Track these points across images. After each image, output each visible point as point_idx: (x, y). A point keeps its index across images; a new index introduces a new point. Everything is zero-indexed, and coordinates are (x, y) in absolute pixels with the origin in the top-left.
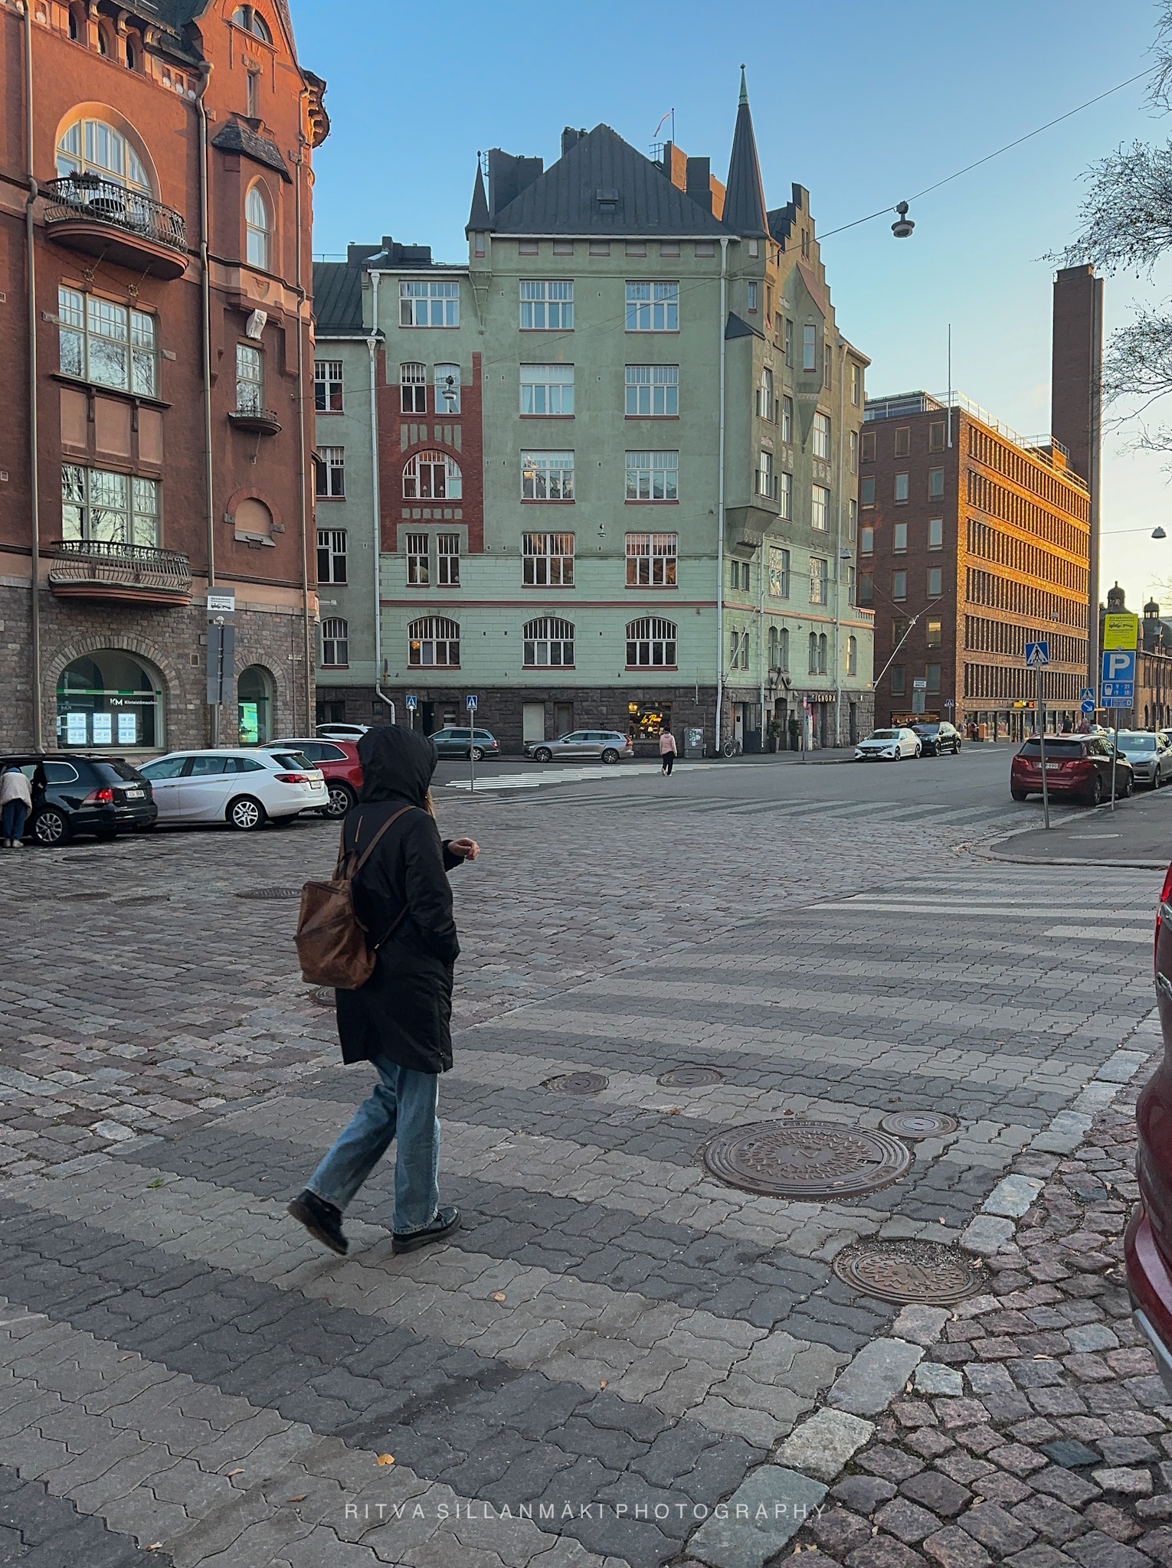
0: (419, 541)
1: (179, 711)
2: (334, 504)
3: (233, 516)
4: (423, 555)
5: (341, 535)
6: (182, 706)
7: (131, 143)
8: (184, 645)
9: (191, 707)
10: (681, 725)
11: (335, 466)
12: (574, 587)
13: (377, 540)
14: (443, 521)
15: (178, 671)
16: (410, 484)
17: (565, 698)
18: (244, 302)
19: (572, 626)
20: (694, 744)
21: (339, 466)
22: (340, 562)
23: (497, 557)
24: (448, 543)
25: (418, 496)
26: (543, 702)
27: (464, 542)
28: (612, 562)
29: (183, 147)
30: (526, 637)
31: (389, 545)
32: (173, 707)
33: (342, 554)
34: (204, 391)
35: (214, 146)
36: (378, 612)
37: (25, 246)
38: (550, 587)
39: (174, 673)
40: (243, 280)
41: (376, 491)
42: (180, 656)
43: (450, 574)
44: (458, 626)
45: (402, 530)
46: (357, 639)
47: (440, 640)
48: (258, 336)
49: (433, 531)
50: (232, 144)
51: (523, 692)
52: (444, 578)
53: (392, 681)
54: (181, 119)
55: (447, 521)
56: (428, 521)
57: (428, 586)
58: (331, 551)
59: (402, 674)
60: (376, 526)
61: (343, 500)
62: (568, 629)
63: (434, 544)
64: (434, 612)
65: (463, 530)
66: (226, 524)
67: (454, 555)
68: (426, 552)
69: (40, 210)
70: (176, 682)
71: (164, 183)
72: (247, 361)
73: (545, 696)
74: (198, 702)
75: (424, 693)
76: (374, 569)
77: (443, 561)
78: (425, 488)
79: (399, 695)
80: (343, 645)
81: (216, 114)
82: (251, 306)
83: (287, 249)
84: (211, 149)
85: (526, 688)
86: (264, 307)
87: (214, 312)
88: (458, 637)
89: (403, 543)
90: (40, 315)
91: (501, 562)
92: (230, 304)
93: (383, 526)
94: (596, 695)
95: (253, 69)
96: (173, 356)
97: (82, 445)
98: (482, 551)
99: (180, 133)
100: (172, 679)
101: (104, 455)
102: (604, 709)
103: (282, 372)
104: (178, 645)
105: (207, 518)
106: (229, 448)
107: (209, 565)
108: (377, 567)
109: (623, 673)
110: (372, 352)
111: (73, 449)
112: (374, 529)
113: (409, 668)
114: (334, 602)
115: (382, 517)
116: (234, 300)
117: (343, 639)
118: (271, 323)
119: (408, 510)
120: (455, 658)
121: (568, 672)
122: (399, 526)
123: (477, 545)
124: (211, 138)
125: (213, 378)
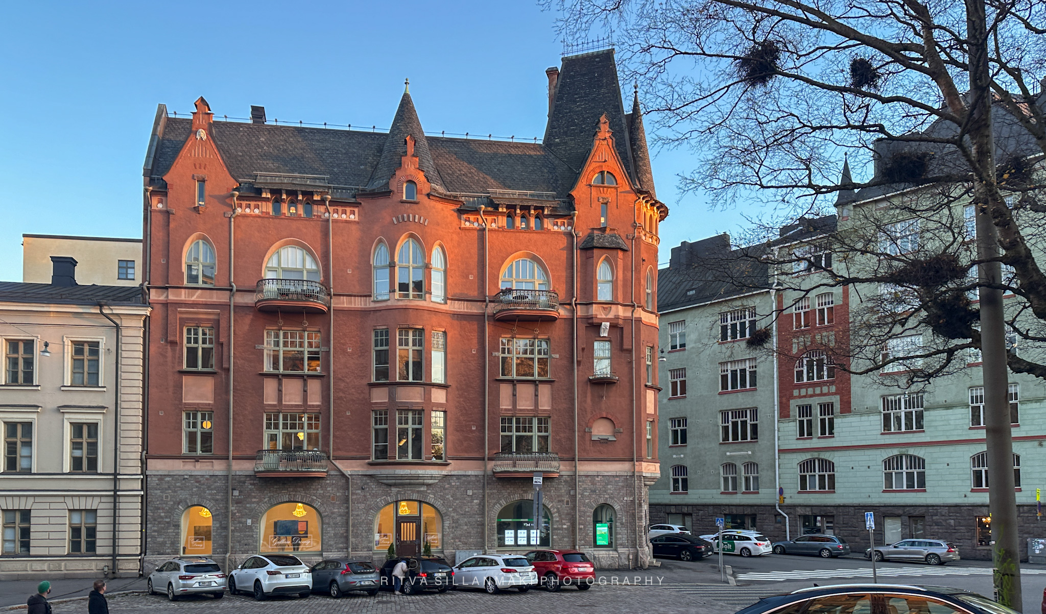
0: (805, 410)
1: (558, 529)
2: (750, 393)
3: (591, 427)
4: (809, 418)
5: (755, 412)
6: (560, 526)
7: (537, 263)
8: (561, 496)
9: (565, 526)
10: (1026, 536)
11: (751, 370)
12: (924, 431)
13: (776, 412)
14: (822, 394)
15: (558, 509)
16: (800, 374)
17: (916, 513)
18: (595, 321)
19: (924, 461)
20: (1037, 552)
21: (754, 369)
22: (755, 428)
23: (861, 414)
24: (827, 408)
25: (805, 380)
26: (899, 516)
27: (837, 407)
28: (958, 411)
29: (564, 255)
30: (886, 469)
31: (784, 414)
32: (555, 527)
33: (755, 422)
34: (573, 370)
35: (581, 249)
36: (777, 457)
37: (484, 326)
38: (905, 433)
39: (555, 510)
40: (595, 310)
41: (775, 382)
42: (559, 501)
43: (828, 429)
44: (833, 464)
45: (793, 404)
46: (764, 475)
47: (821, 473)
48: (606, 335)
49: (815, 402)
50: (589, 245)
51: (882, 509)
52: (823, 432)
53: (788, 501)
54: (563, 242)
55: (825, 395)
56: (811, 396)
57: (811, 438)
58: (748, 421)
59: (793, 496)
60: (776, 403)
61: (756, 390)
62: (919, 462)
63: (817, 411)
64: (816, 455)
65: (836, 400)
66: (586, 432)
67: (831, 416)
68: (810, 416)
69: (491, 308)
70: (557, 514)
71: (553, 276)
72: (602, 349)
73: (901, 512)
74: (569, 524)
75: (808, 509)
76: (774, 430)
77: (823, 421)
78: (811, 374)
79: (792, 511)
80: (756, 479)
81: (581, 234)
82: (600, 321)
83: (625, 285)
84: (579, 251)
85: (885, 506)
86: (607, 320)
87: (580, 330)
88: (833, 471)
89: (794, 411)
90: (490, 354)
91: (864, 418)
92: (589, 323)
93: (781, 403)
94: (945, 511)
95: (605, 201)
96: (557, 356)
97: (510, 407)
98: (850, 411)
99: (562, 249)
100: (555, 513)
101: (521, 410)
102: (952, 522)
103: (622, 349)
104: (558, 496)
105: (574, 431)
106: (589, 395)
107: (575, 455)
108: (776, 428)
109: (969, 494)
110: (773, 297)
111: (506, 410)
112: (774, 405)
113: (799, 493)
114: (750, 453)
115: (781, 397)
116: (590, 321)
117: (756, 475)
118: (613, 326)
119: (797, 391)
120: (832, 486)
121: (920, 494)
122: (792, 402)
123: (846, 408)
124: (579, 245)
125: (579, 363)
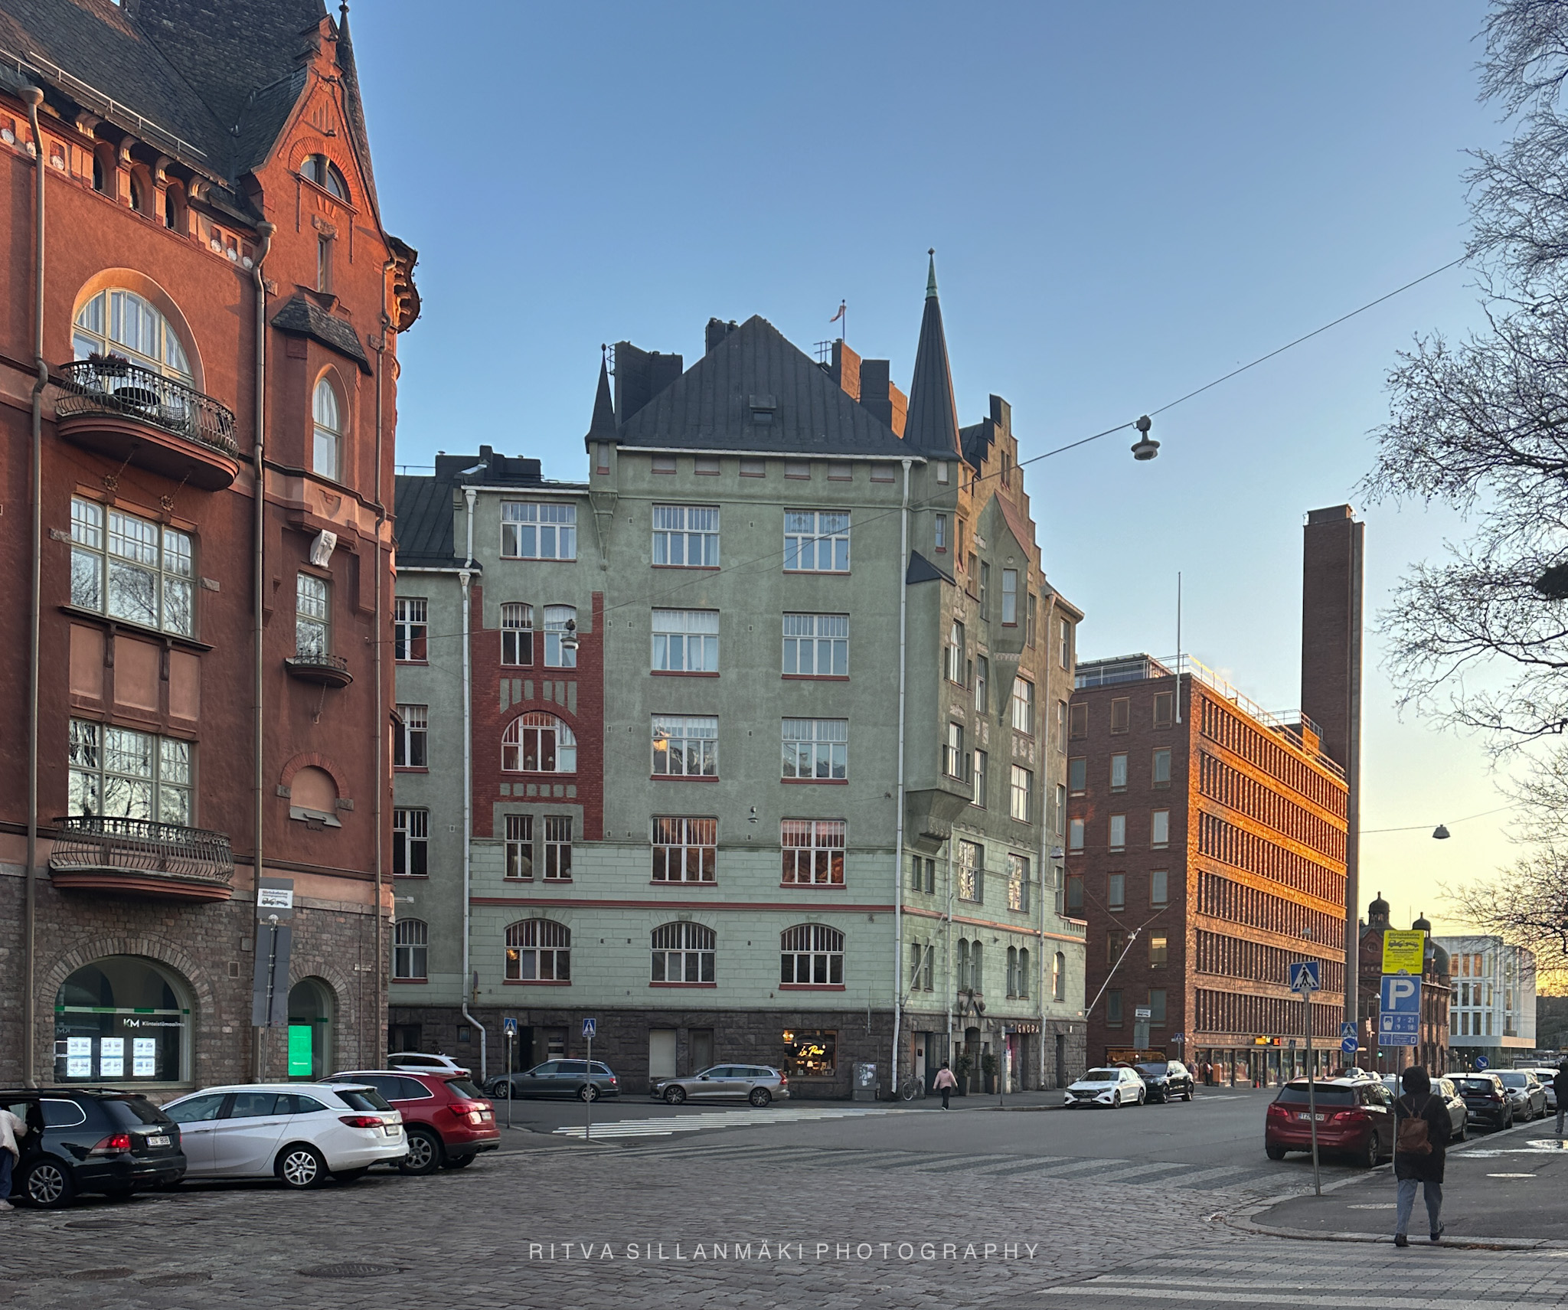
0: (520, 825)
1: (211, 1035)
2: (414, 777)
3: (287, 789)
4: (526, 842)
5: (421, 817)
6: (215, 1029)
7: (168, 319)
8: (221, 951)
9: (227, 1030)
10: (849, 1059)
11: (416, 729)
12: (716, 885)
13: (467, 823)
14: (552, 799)
15: (212, 984)
16: (511, 753)
17: (701, 1024)
18: (308, 521)
19: (713, 933)
20: (865, 1083)
21: (421, 729)
22: (419, 849)
23: (620, 845)
24: (559, 827)
25: (521, 769)
26: (674, 1028)
27: (578, 827)
28: (764, 855)
29: (235, 326)
30: (654, 946)
31: (482, 829)
32: (205, 1029)
33: (421, 839)
34: (255, 630)
35: (275, 327)
36: (467, 912)
38: (685, 885)
39: (206, 987)
40: (307, 493)
41: (467, 761)
42: (215, 965)
43: (560, 868)
44: (568, 932)
45: (499, 809)
46: (438, 946)
47: (546, 948)
48: (324, 563)
49: (539, 811)
50: (296, 325)
51: (649, 1016)
52: (551, 871)
53: (484, 999)
54: (233, 293)
55: (557, 800)
56: (533, 800)
57: (531, 881)
58: (408, 835)
59: (495, 991)
60: (467, 804)
61: (426, 772)
62: (707, 937)
63: (540, 829)
64: (539, 913)
65: (576, 811)
66: (279, 799)
67: (565, 843)
68: (529, 838)
69: (50, 401)
70: (208, 999)
71: (209, 370)
72: (310, 597)
73: (677, 1021)
74: (236, 1023)
75: (523, 1014)
76: (463, 859)
77: (551, 849)
78: (530, 758)
79: (492, 1017)
80: (421, 954)
81: (277, 287)
82: (317, 525)
83: (363, 456)
84: (270, 329)
85: (654, 1011)
86: (333, 528)
87: (269, 535)
88: (568, 944)
89: (501, 827)
90: (47, 532)
91: (624, 852)
92: (290, 523)
93: (475, 806)
94: (743, 1020)
95: (326, 233)
96: (215, 585)
97: (96, 697)
98: (600, 837)
99: (231, 308)
100: (204, 995)
101: (124, 709)
102: (752, 1038)
103: (355, 609)
104: (213, 952)
105: (255, 790)
106: (284, 702)
107: (256, 850)
108: (467, 855)
109: (776, 992)
110: (465, 589)
111: (85, 700)
112: (463, 808)
113: (505, 983)
114: (411, 899)
115: (475, 794)
116: (295, 518)
117: (421, 945)
118: (342, 547)
119: (507, 786)
120: (564, 971)
121: (707, 991)
122: (496, 805)
123: (594, 832)
124: (270, 316)
125: (267, 615)
